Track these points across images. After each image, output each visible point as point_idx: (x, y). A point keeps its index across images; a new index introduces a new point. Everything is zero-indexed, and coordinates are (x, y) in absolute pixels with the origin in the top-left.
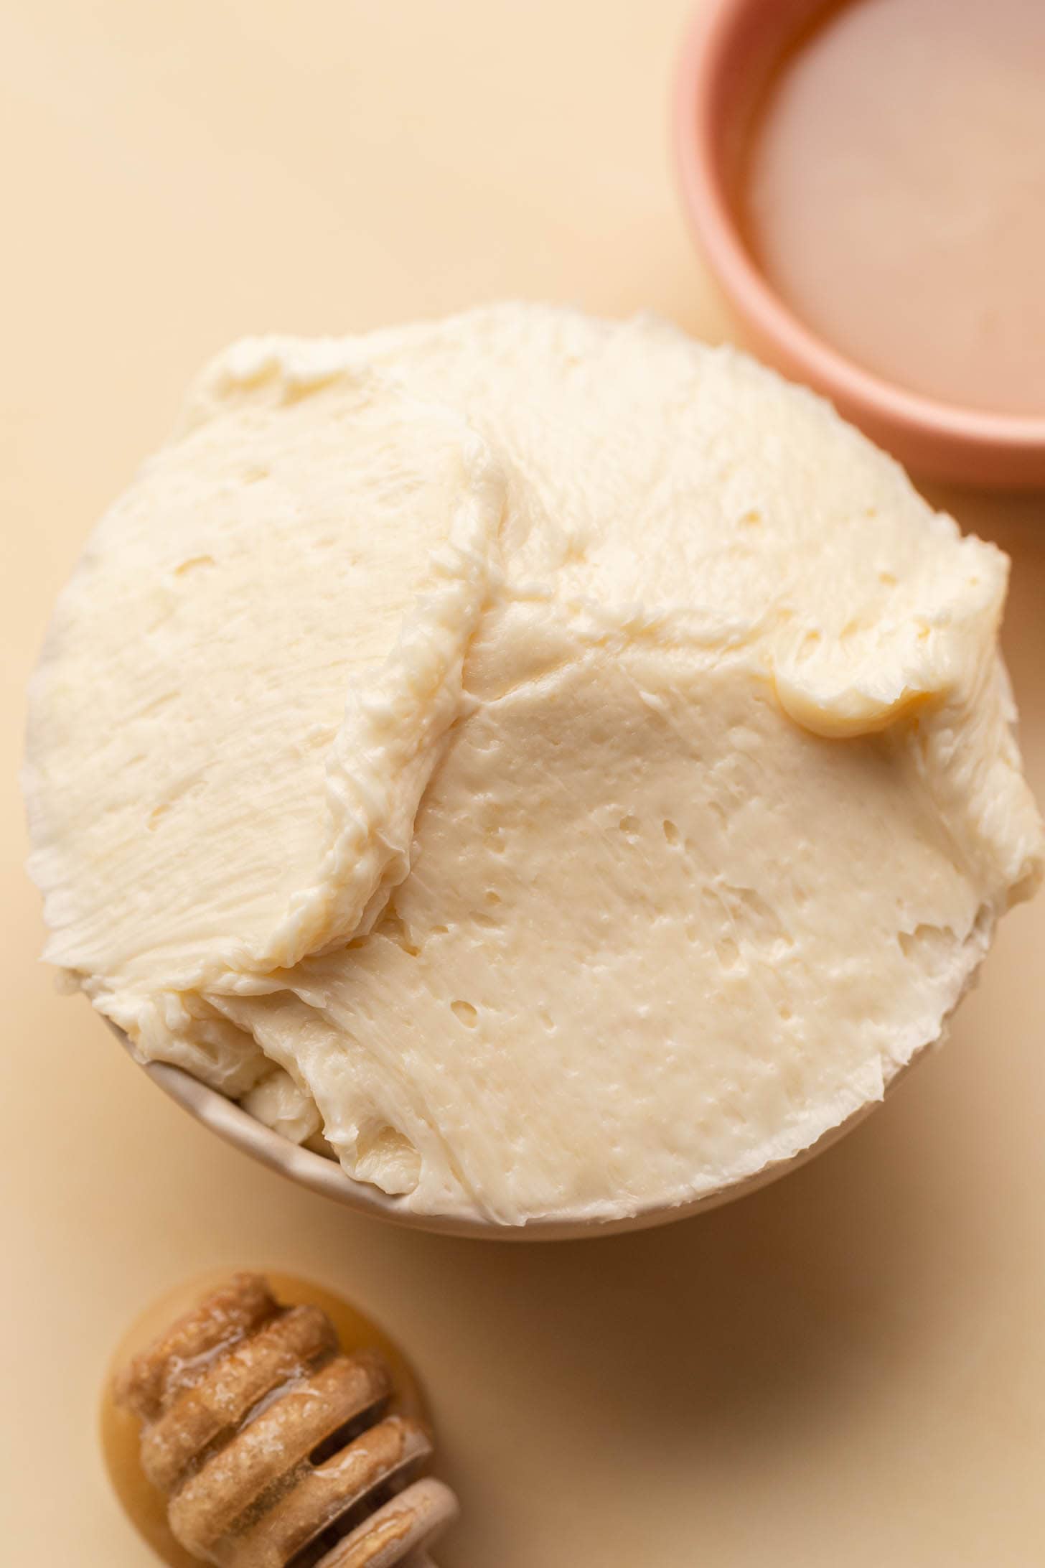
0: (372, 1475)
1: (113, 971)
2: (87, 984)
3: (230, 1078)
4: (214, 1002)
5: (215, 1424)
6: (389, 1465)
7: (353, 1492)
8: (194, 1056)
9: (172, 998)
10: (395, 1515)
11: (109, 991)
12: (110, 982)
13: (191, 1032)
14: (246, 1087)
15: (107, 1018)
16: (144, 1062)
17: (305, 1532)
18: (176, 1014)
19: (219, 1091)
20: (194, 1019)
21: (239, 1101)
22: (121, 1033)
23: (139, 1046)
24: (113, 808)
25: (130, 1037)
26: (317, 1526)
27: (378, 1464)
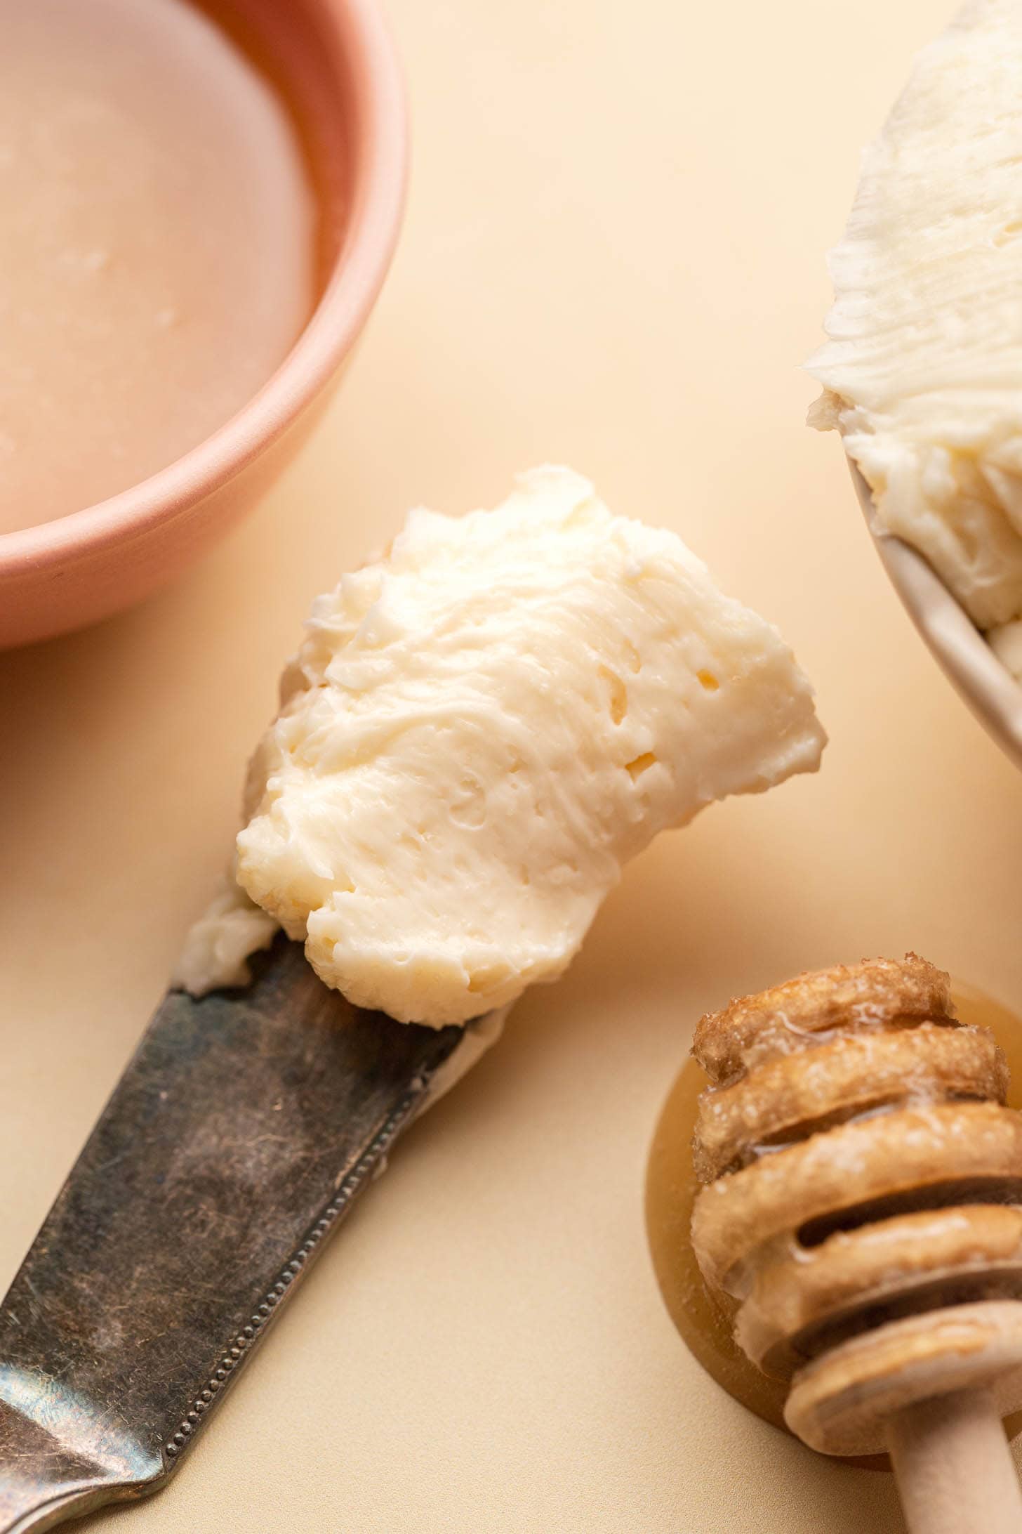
0: (961, 1257)
1: (883, 407)
2: (846, 416)
3: (981, 591)
4: (993, 475)
5: (795, 1108)
6: (990, 1256)
7: (928, 1266)
8: (944, 542)
9: (941, 455)
10: (971, 1323)
11: (869, 430)
12: (875, 419)
13: (951, 510)
14: (1001, 616)
15: (854, 463)
16: (880, 533)
17: (848, 1290)
18: (941, 477)
19: (963, 605)
20: (961, 493)
21: (986, 632)
22: (866, 489)
23: (881, 510)
24: (960, 211)
25: (874, 498)
26: (860, 1290)
27: (975, 1248)
